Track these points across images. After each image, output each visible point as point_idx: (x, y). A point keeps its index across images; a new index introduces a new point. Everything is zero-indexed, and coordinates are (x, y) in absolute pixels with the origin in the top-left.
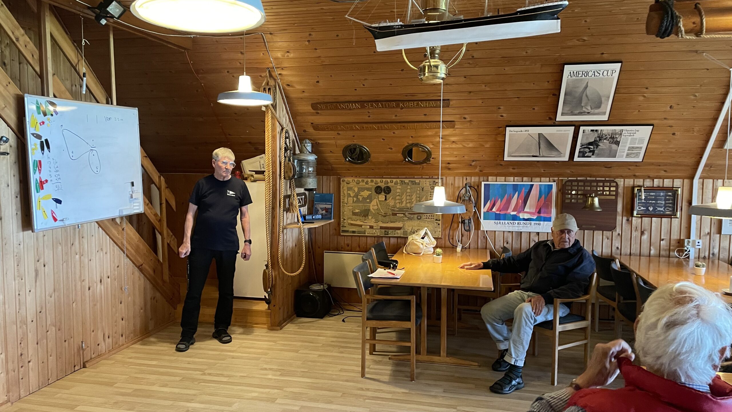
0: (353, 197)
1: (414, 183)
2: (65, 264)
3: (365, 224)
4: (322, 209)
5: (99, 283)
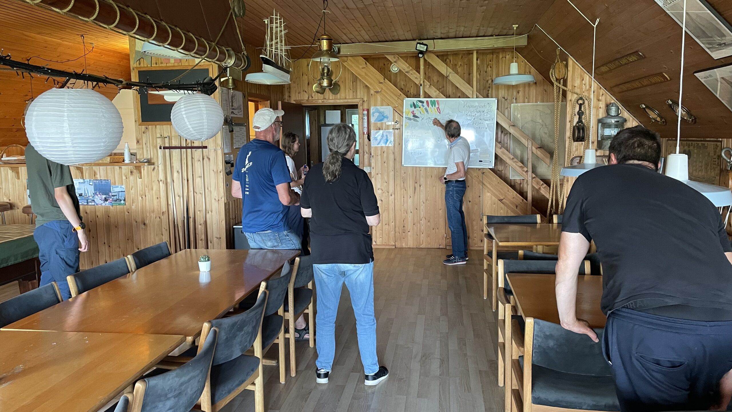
1: (704, 146)
2: (434, 188)
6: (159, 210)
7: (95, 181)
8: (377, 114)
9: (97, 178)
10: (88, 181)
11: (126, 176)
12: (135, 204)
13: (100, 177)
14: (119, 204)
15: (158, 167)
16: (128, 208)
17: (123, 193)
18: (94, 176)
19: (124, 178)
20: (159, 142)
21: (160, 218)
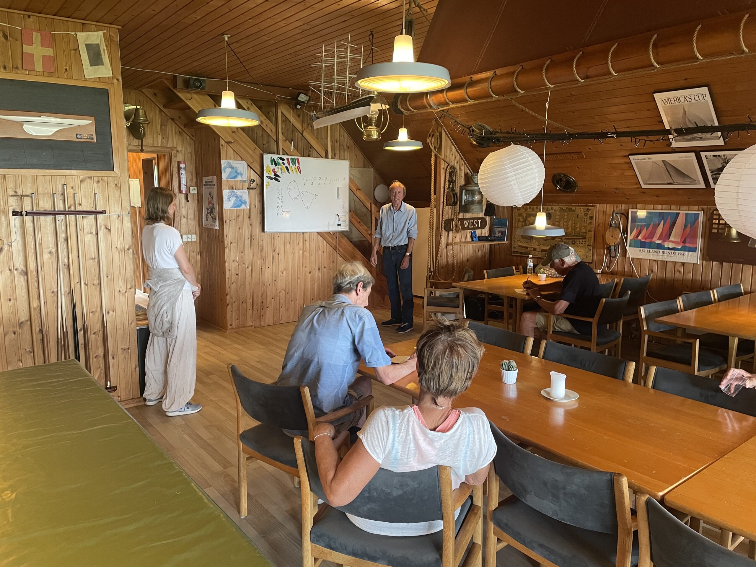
0: (522, 222)
1: (570, 210)
2: (292, 255)
3: (531, 246)
4: (499, 232)
5: (317, 270)
6: (13, 320)
8: (228, 170)
15: (9, 246)
21: (15, 333)
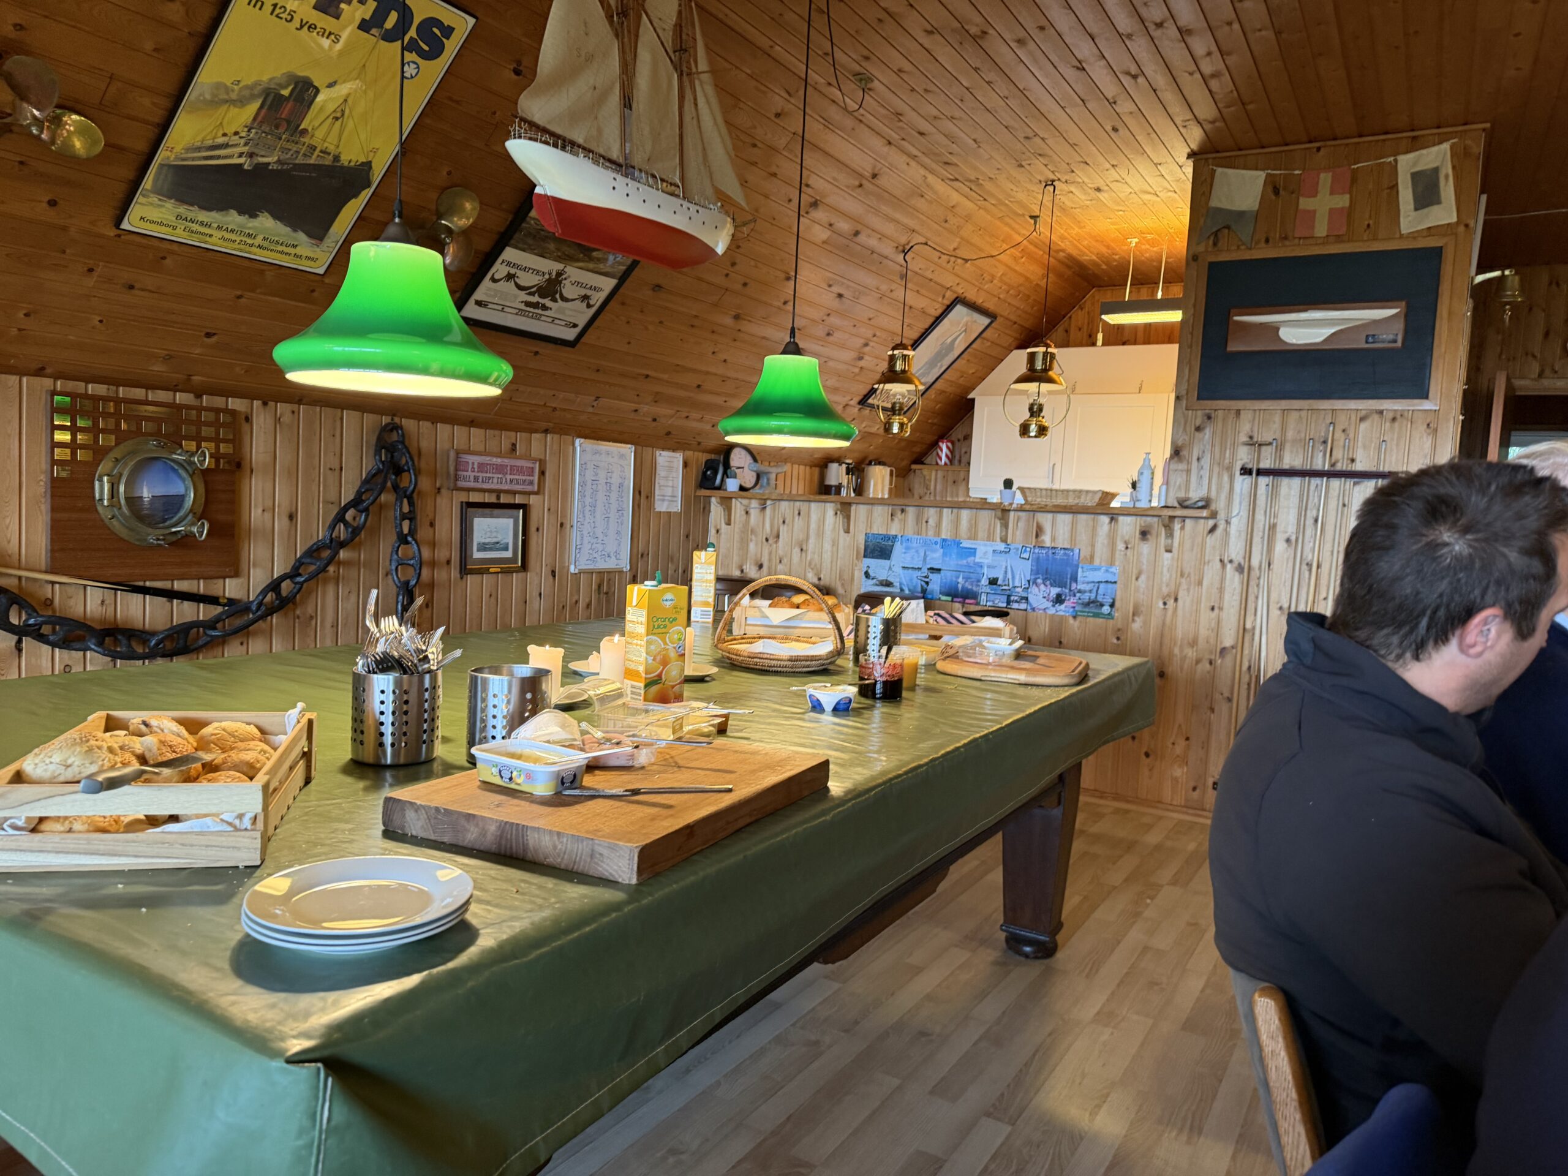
6: (1212, 641)
7: (1037, 551)
9: (1043, 541)
10: (1018, 549)
11: (1126, 543)
12: (1142, 617)
13: (1053, 539)
14: (1096, 615)
15: (1228, 522)
16: (1119, 626)
17: (1110, 585)
18: (1037, 536)
19: (1121, 546)
20: (1244, 456)
21: (1211, 663)
